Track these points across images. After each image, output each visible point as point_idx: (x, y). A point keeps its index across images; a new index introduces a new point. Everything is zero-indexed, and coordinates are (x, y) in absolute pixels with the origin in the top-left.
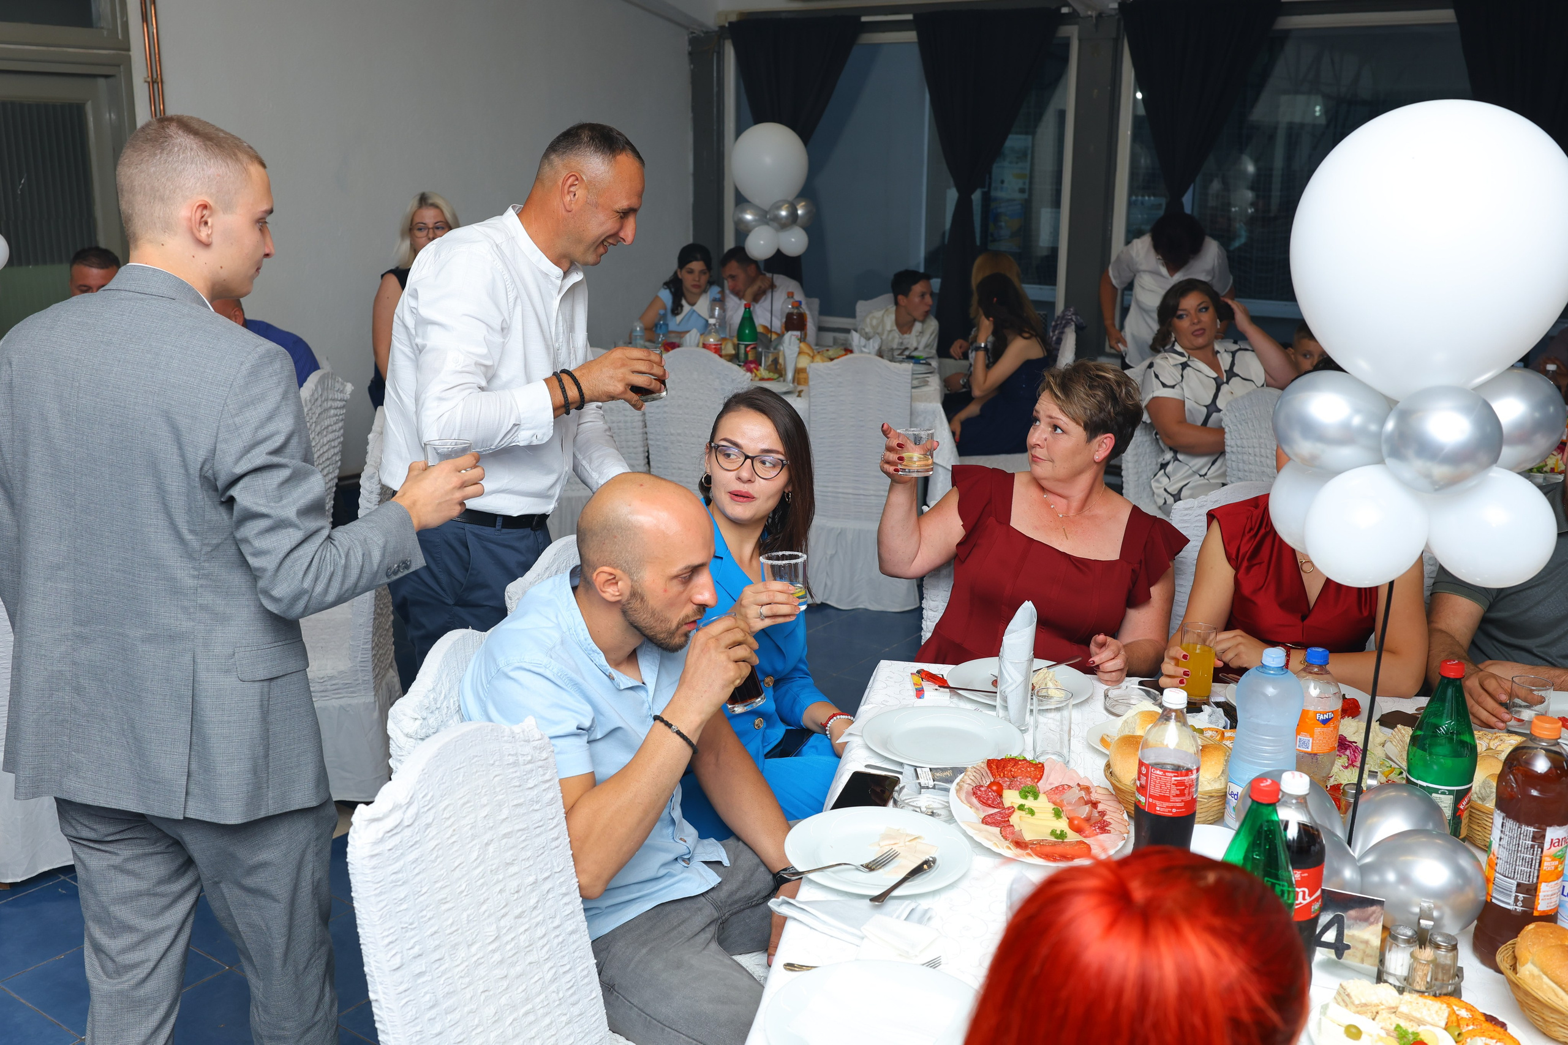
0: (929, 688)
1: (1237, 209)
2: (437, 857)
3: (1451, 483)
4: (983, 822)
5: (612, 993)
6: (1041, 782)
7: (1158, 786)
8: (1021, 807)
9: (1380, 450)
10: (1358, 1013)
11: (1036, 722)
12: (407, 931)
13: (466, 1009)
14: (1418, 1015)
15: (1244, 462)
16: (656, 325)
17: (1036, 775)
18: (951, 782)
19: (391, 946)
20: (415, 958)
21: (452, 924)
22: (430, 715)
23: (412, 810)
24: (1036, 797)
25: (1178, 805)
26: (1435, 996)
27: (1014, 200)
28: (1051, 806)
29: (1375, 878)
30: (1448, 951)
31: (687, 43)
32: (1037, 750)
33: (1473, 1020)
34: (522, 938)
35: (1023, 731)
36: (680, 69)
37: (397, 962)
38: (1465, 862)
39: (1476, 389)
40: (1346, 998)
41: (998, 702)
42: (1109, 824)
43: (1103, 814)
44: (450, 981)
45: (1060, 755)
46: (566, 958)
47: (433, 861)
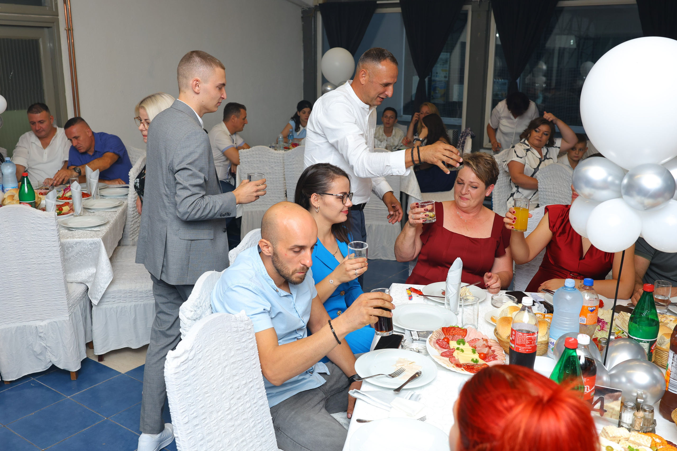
0: (414, 295)
1: (538, 85)
2: (203, 373)
3: (653, 206)
4: (441, 355)
5: (278, 431)
6: (466, 337)
7: (520, 340)
8: (458, 349)
9: (620, 192)
10: (611, 440)
11: (463, 310)
12: (190, 406)
13: (216, 440)
14: (638, 442)
15: (546, 195)
16: (288, 136)
17: (463, 334)
18: (427, 337)
19: (184, 413)
20: (194, 418)
21: (210, 403)
22: (198, 309)
23: (193, 353)
24: (464, 344)
25: (529, 348)
26: (644, 432)
27: (441, 81)
28: (471, 348)
29: (616, 380)
30: (650, 412)
31: (301, 13)
32: (463, 323)
33: (662, 443)
34: (240, 408)
35: (457, 315)
36: (298, 24)
37: (186, 420)
38: (656, 373)
39: (663, 164)
40: (606, 434)
41: (446, 302)
42: (496, 356)
43: (494, 351)
44: (210, 428)
45: (474, 325)
46: (259, 416)
47: (202, 375)
